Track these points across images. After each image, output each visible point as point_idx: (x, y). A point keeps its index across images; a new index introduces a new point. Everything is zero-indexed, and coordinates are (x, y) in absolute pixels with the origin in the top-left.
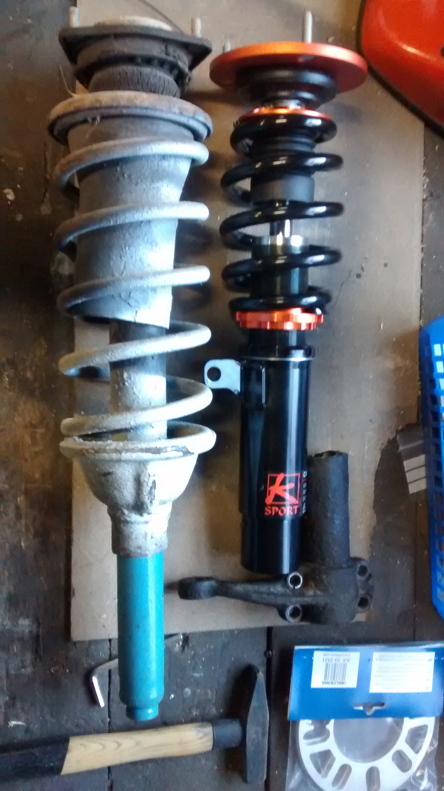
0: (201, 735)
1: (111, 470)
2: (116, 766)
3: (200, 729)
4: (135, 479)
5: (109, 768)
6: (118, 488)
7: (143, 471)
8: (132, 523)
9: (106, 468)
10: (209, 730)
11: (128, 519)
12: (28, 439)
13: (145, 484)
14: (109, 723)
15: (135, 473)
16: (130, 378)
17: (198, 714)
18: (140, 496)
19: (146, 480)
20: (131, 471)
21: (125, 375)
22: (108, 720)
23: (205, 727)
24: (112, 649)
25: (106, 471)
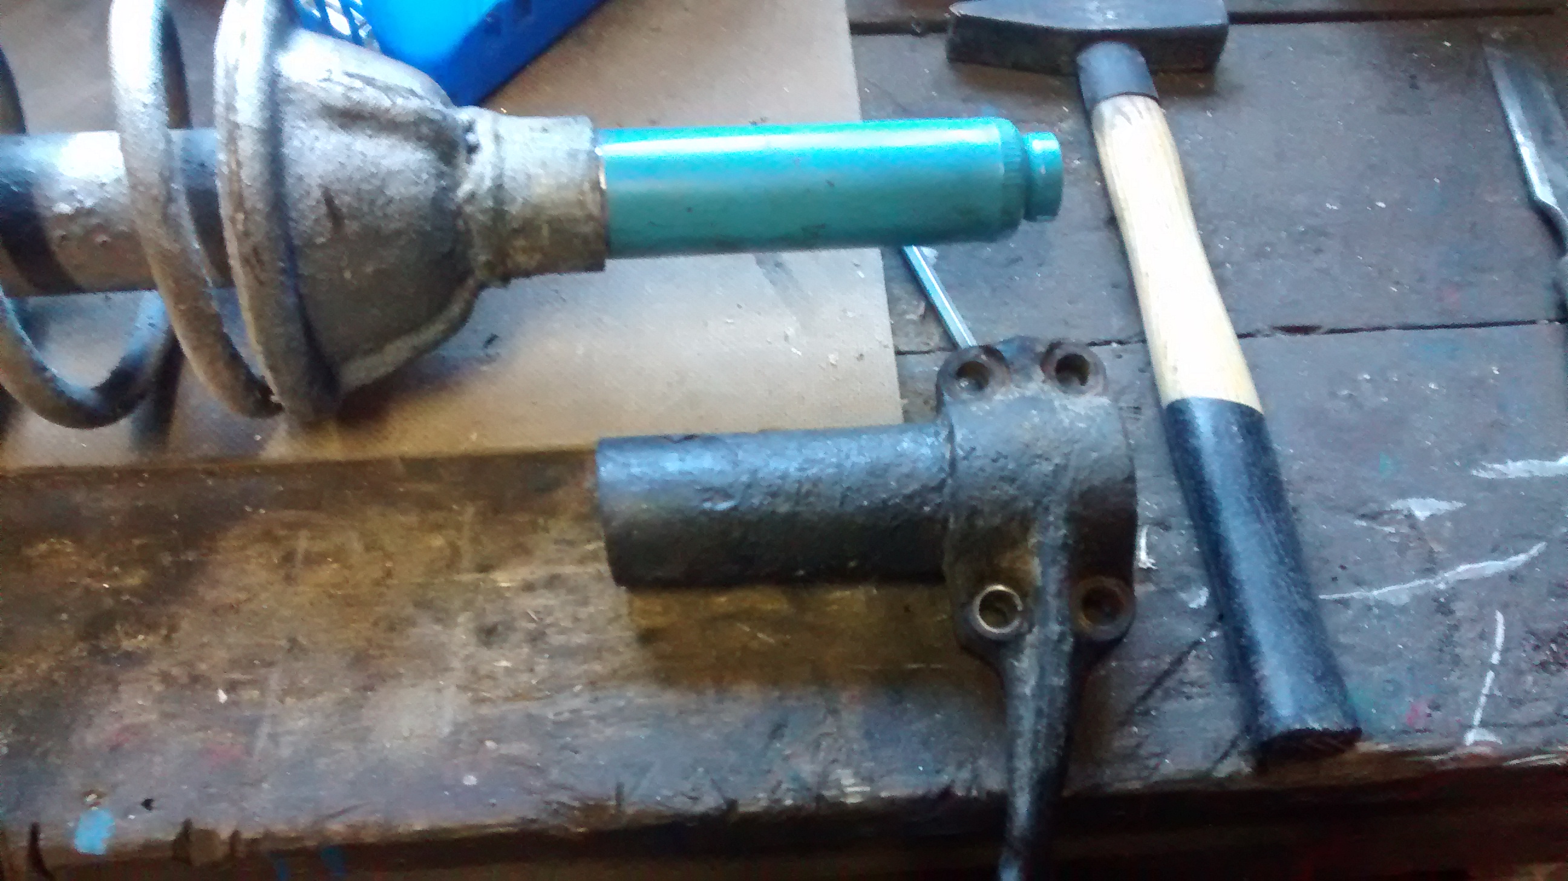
0: (1119, 120)
1: (317, 193)
2: (1235, 323)
3: (1107, 125)
4: (343, 126)
5: (1240, 336)
6: (376, 182)
7: (312, 96)
8: (500, 176)
9: (312, 208)
10: (1106, 109)
11: (488, 183)
12: (328, 572)
13: (355, 96)
14: (1120, 342)
15: (323, 123)
16: (72, 193)
17: (1079, 156)
18: (399, 119)
19: (340, 90)
20: (314, 132)
21: (64, 208)
22: (1114, 345)
23: (1101, 118)
24: (926, 349)
25: (323, 209)
